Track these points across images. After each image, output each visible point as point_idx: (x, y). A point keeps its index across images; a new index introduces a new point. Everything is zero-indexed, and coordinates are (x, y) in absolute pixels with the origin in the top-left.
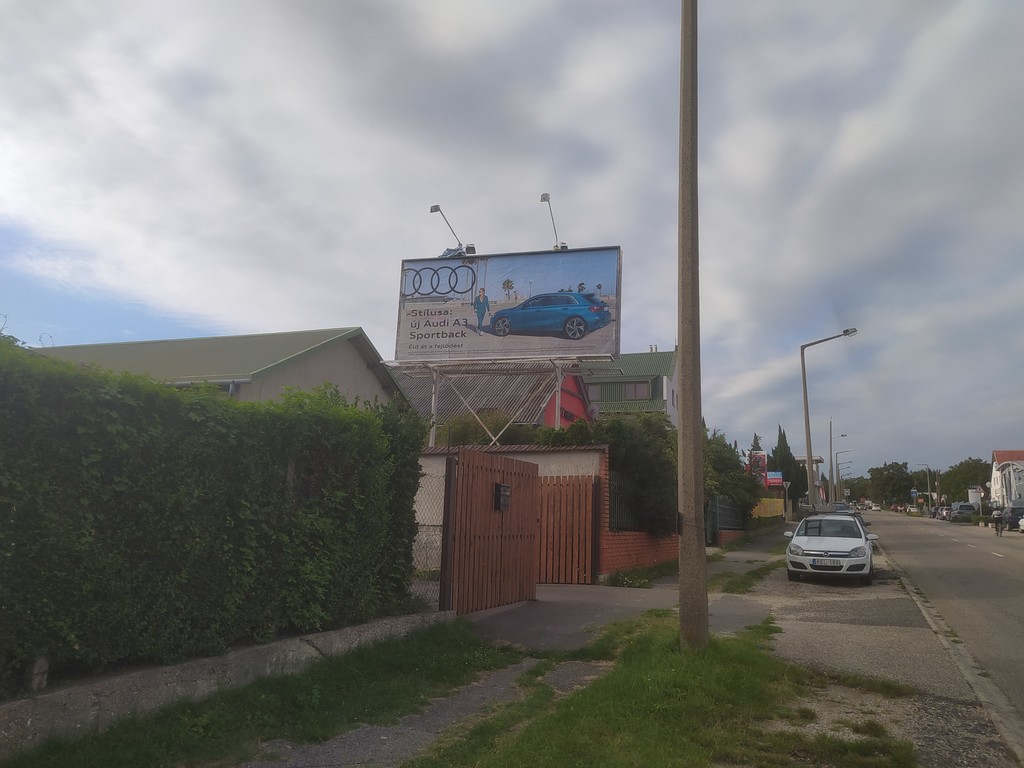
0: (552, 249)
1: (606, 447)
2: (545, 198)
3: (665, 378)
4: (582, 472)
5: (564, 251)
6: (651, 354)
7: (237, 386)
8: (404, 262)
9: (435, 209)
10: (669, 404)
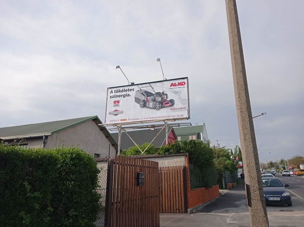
1: (187, 154)
3: (201, 133)
4: (178, 165)
6: (196, 126)
8: (108, 88)
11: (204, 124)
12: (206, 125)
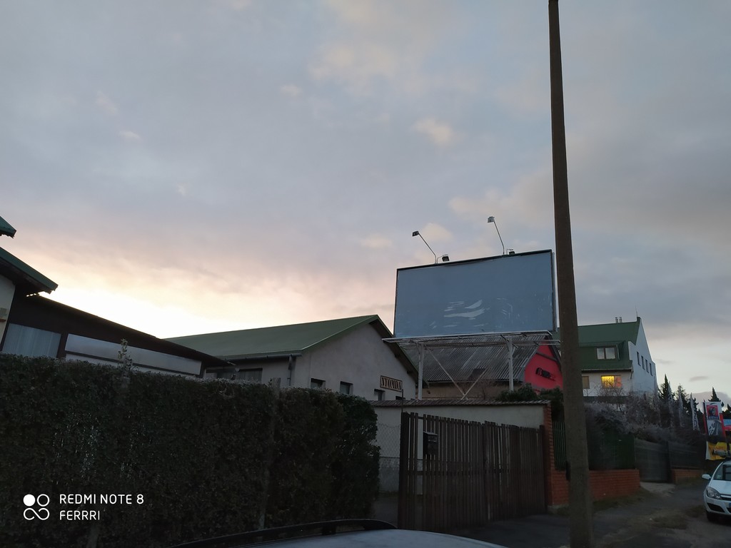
0: (502, 254)
1: (548, 402)
2: (491, 220)
3: (629, 343)
5: (512, 254)
6: (617, 324)
7: (294, 358)
8: (398, 270)
9: (416, 234)
10: (635, 363)
11: (639, 318)
12: (643, 321)
